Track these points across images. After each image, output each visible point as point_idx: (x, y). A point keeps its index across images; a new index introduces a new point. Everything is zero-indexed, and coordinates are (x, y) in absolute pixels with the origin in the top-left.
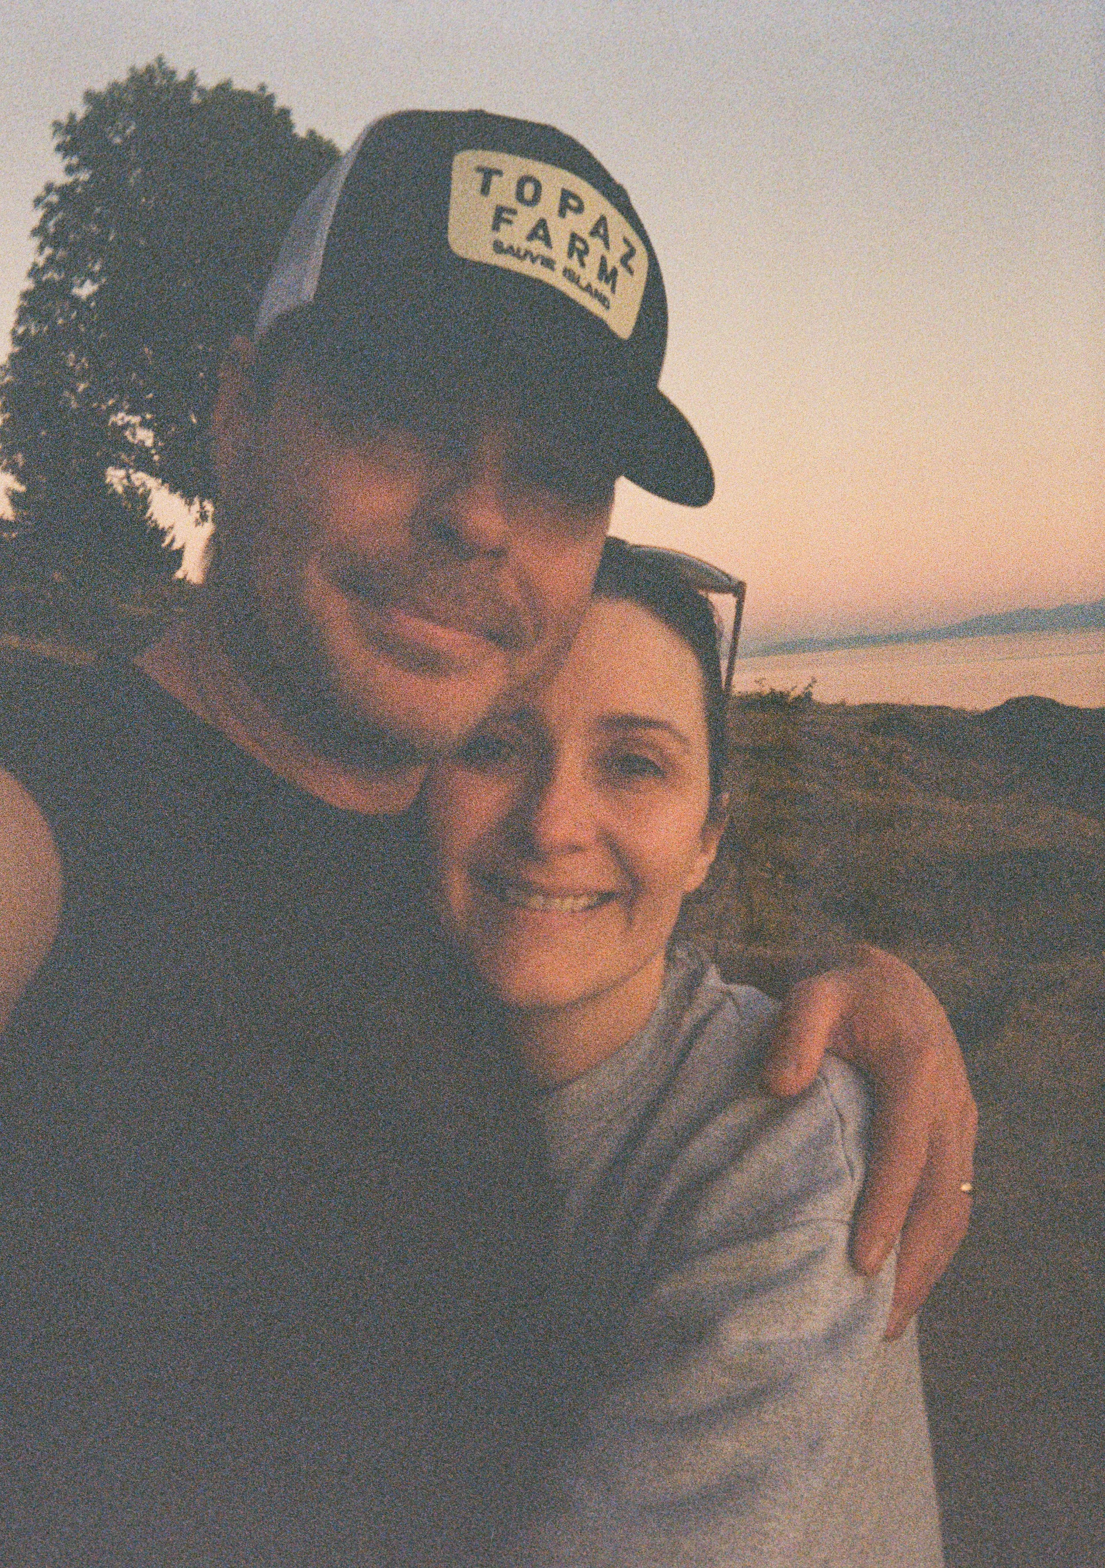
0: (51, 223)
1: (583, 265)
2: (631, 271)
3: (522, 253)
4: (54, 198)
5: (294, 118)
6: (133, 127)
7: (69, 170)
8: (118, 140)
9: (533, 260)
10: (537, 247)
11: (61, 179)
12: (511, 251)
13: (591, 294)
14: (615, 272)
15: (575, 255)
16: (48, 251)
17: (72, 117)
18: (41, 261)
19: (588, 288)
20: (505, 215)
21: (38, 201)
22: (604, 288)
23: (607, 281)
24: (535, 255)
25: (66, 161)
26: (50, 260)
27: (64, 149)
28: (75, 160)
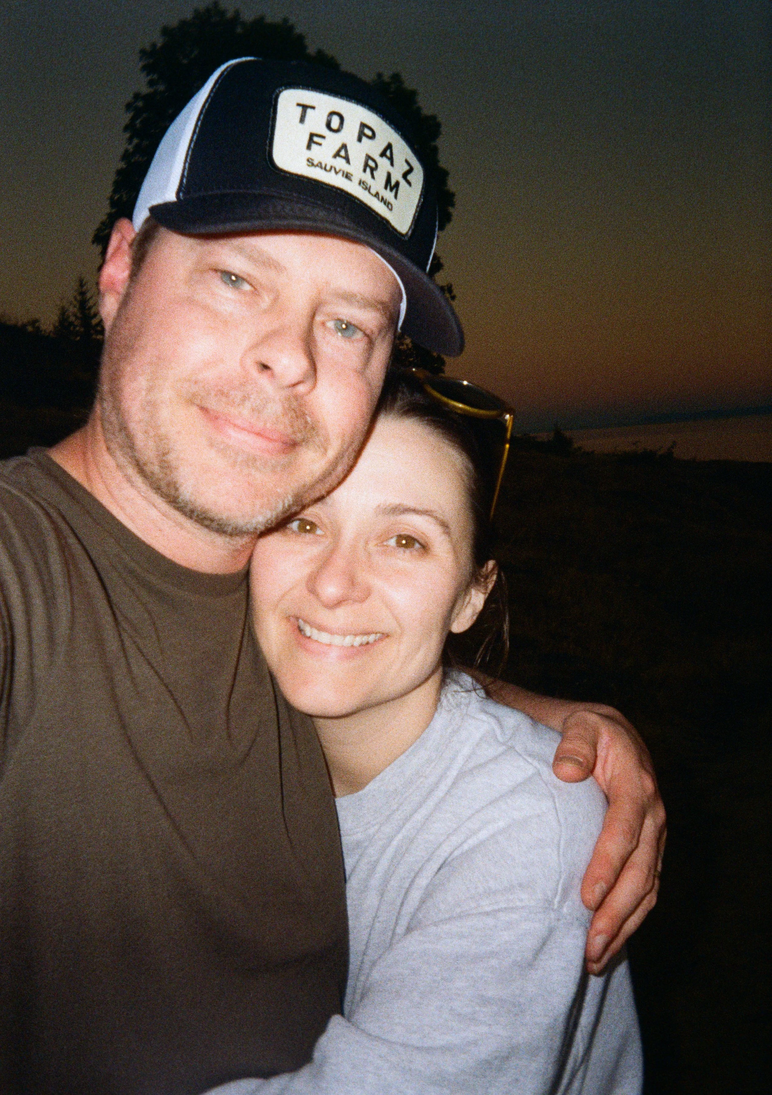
0: (138, 122)
1: (373, 177)
2: (409, 183)
3: (328, 168)
4: (140, 104)
5: (308, 42)
6: (196, 52)
7: (151, 83)
8: (185, 61)
9: (336, 173)
10: (340, 163)
11: (145, 90)
12: (320, 165)
13: (378, 199)
14: (397, 184)
15: (368, 170)
16: (135, 141)
17: (154, 45)
18: (131, 148)
19: (377, 195)
20: (316, 139)
21: (129, 106)
22: (389, 195)
23: (391, 190)
24: (337, 170)
25: (149, 78)
26: (137, 146)
27: (147, 69)
28: (155, 77)
